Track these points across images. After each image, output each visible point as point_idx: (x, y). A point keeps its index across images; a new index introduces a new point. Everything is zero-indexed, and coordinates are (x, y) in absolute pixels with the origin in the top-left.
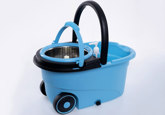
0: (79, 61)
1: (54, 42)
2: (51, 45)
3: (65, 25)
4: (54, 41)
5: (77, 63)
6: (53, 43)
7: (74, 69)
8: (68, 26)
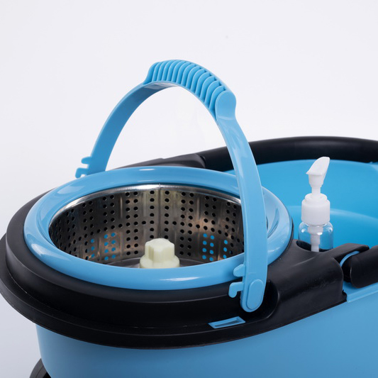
0: (240, 279)
1: (85, 166)
2: (73, 184)
3: (149, 80)
4: (84, 161)
5: (232, 294)
6: (80, 172)
7: (215, 325)
8: (163, 83)
